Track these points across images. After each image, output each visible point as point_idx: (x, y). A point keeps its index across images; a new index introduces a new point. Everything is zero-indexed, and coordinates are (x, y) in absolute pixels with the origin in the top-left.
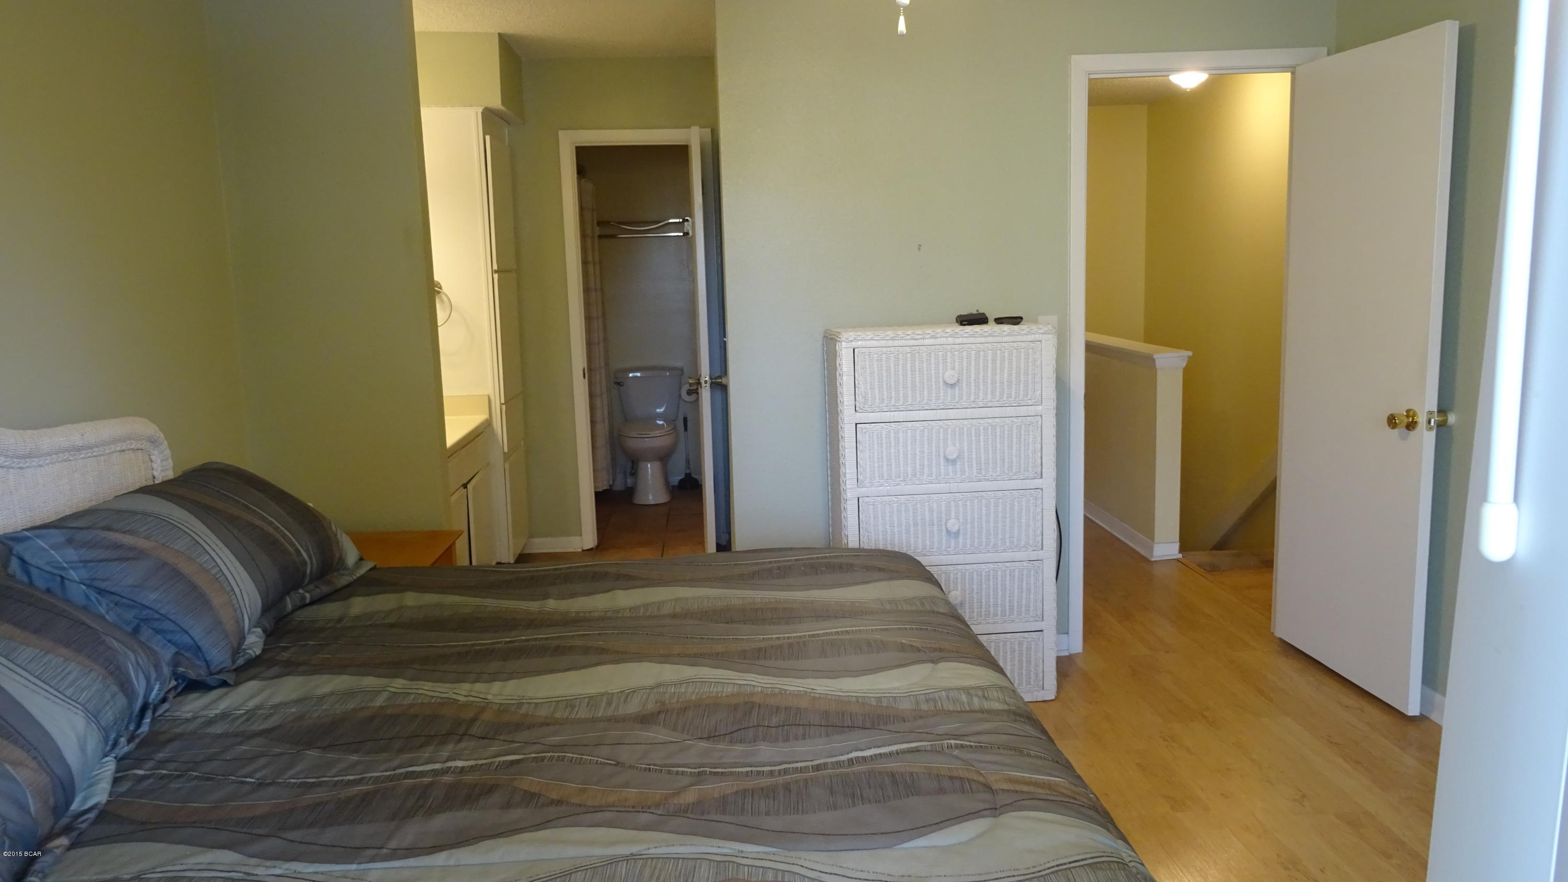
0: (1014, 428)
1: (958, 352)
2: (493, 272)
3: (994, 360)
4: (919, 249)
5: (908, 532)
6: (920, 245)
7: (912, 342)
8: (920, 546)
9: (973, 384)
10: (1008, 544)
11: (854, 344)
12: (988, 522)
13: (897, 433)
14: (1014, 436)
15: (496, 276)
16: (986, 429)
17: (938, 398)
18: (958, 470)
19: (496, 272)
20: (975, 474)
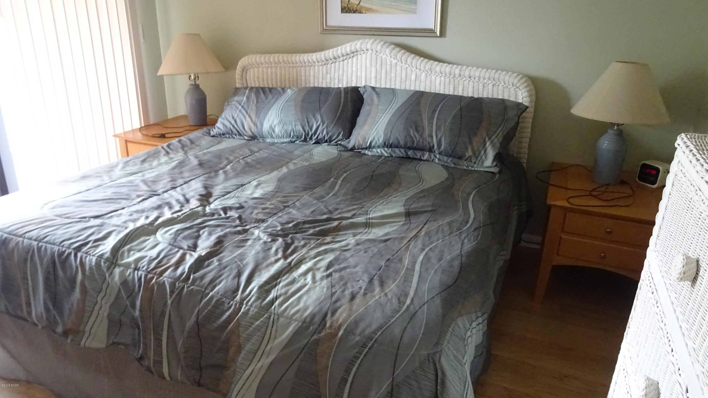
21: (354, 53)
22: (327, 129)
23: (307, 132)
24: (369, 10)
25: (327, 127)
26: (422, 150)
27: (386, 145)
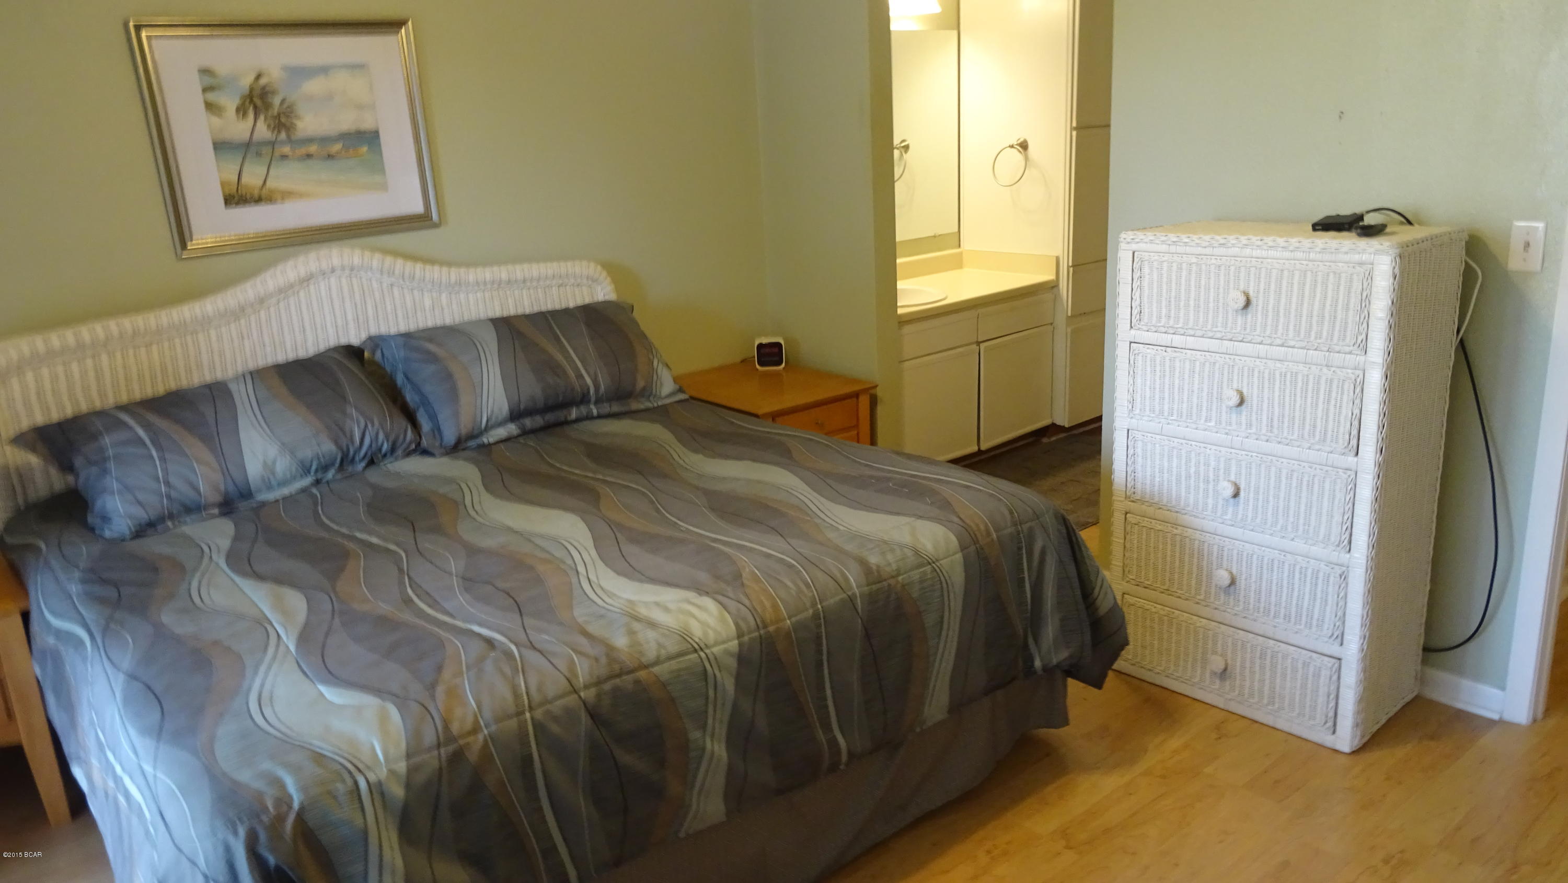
0: (1323, 381)
1: (1254, 268)
2: (1072, 129)
3: (1302, 285)
4: (1340, 117)
5: (1178, 481)
6: (1342, 113)
7: (1199, 250)
8: (1191, 501)
9: (1270, 314)
10: (1300, 532)
11: (1134, 247)
12: (1277, 497)
13: (1172, 360)
14: (1322, 392)
15: (1074, 133)
16: (1283, 375)
17: (1225, 325)
18: (1244, 421)
19: (1076, 129)
20: (1264, 431)
21: (306, 280)
22: (383, 428)
23: (345, 449)
24: (286, 195)
25: (382, 426)
26: (566, 404)
27: (515, 416)
